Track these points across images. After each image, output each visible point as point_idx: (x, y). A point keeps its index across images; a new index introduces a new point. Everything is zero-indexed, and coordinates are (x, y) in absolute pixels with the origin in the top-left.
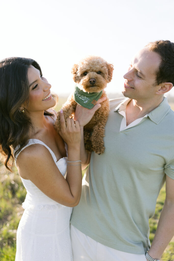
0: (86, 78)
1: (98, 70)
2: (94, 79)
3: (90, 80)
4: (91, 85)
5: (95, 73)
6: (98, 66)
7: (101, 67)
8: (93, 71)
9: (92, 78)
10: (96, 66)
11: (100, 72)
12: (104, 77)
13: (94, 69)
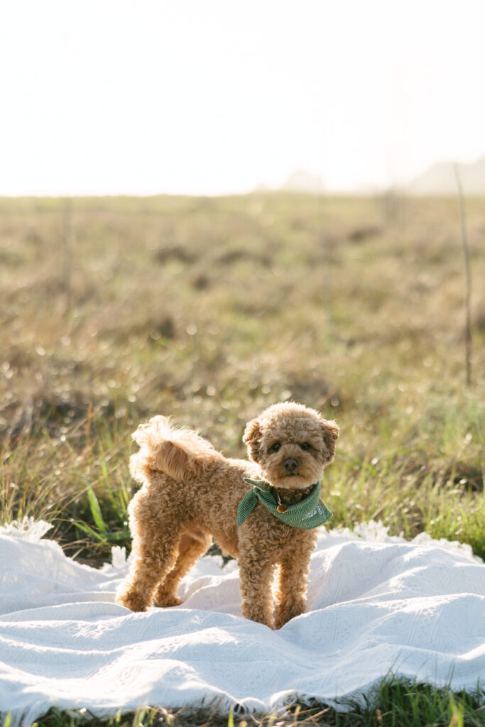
0: (276, 457)
1: (303, 440)
2: (295, 460)
3: (286, 463)
4: (289, 473)
5: (298, 448)
6: (305, 434)
7: (310, 435)
8: (292, 442)
9: (290, 458)
10: (301, 432)
11: (307, 446)
12: (315, 457)
13: (296, 438)
